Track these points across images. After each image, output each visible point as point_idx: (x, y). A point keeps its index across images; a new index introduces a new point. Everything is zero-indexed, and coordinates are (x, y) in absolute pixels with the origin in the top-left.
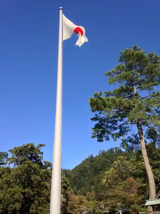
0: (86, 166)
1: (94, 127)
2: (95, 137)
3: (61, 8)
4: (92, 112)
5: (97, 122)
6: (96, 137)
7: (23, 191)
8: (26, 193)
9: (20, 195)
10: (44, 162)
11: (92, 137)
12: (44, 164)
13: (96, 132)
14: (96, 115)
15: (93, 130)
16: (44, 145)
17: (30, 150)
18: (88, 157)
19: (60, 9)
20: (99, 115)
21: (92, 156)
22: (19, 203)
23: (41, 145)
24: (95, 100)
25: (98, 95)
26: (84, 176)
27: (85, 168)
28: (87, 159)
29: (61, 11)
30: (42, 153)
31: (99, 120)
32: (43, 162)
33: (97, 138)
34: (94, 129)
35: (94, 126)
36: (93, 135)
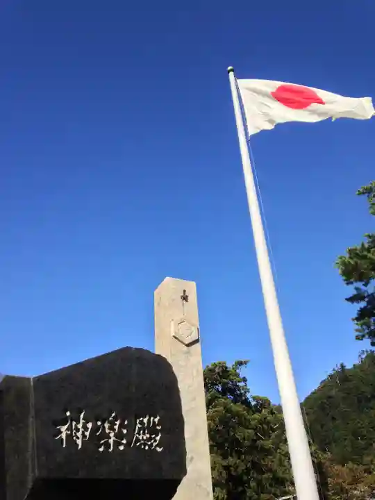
0: (333, 393)
1: (356, 316)
2: (363, 336)
3: (230, 68)
4: (347, 284)
5: (363, 304)
6: (367, 336)
7: (225, 463)
8: (231, 466)
9: (221, 472)
10: (254, 398)
11: (357, 338)
12: (253, 403)
13: (364, 327)
14: (357, 289)
15: (357, 324)
16: (246, 363)
17: (221, 377)
18: (334, 370)
19: (229, 72)
20: (364, 288)
21: (342, 366)
22: (222, 489)
23: (240, 363)
24: (352, 262)
25: (358, 252)
26: (333, 418)
27: (330, 397)
28: (331, 376)
29: (231, 75)
30: (244, 380)
31: (366, 300)
32: (251, 399)
33: (369, 337)
34: (357, 319)
35: (356, 312)
36: (357, 333)
